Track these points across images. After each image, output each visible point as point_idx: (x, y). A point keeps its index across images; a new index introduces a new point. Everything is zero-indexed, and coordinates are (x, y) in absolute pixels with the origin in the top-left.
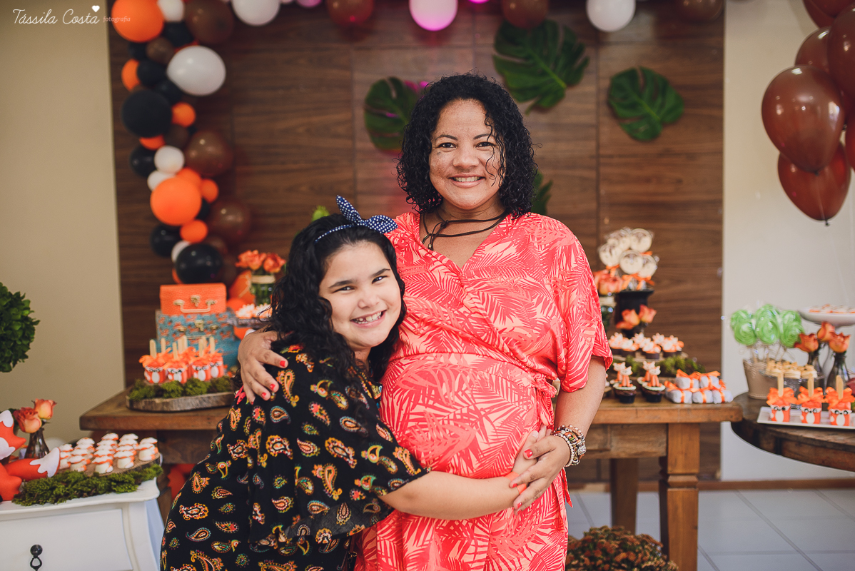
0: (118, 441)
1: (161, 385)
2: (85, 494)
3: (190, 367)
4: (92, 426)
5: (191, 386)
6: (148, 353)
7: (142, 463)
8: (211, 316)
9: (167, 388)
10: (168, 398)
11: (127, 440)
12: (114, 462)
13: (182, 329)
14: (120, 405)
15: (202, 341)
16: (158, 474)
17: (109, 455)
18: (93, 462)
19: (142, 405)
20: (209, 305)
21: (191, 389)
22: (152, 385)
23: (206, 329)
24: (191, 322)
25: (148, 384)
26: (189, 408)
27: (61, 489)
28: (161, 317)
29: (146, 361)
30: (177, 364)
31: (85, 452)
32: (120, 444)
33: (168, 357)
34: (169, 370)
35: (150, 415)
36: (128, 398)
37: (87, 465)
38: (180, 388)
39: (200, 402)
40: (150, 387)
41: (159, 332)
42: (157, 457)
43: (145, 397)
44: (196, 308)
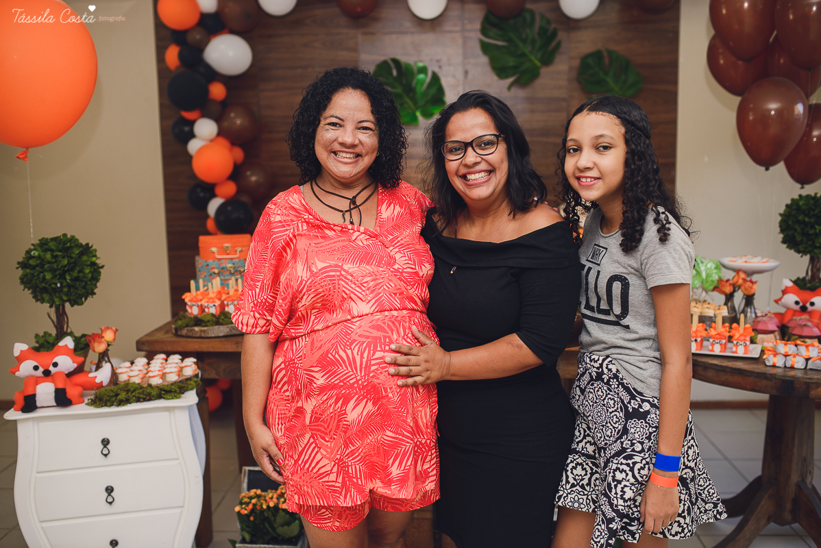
0: (166, 360)
1: (199, 316)
2: (142, 400)
3: (222, 303)
4: (146, 348)
5: (223, 317)
6: (189, 290)
7: (185, 377)
8: (240, 261)
9: (204, 319)
10: (205, 326)
11: (173, 359)
12: (163, 376)
13: (216, 271)
14: (167, 332)
15: (232, 282)
16: (197, 386)
17: (159, 371)
18: (147, 375)
19: (184, 332)
20: (238, 252)
21: (223, 320)
22: (192, 316)
23: (236, 271)
24: (223, 266)
25: (190, 316)
26: (221, 335)
27: (123, 396)
28: (200, 262)
29: (187, 297)
30: (211, 300)
31: (141, 368)
32: (168, 362)
33: (206, 293)
34: (206, 304)
35: (191, 340)
36: (173, 326)
37: (142, 378)
38: (214, 319)
39: (231, 330)
40: (190, 318)
41: (198, 274)
42: (196, 372)
43: (187, 326)
44: (228, 254)
